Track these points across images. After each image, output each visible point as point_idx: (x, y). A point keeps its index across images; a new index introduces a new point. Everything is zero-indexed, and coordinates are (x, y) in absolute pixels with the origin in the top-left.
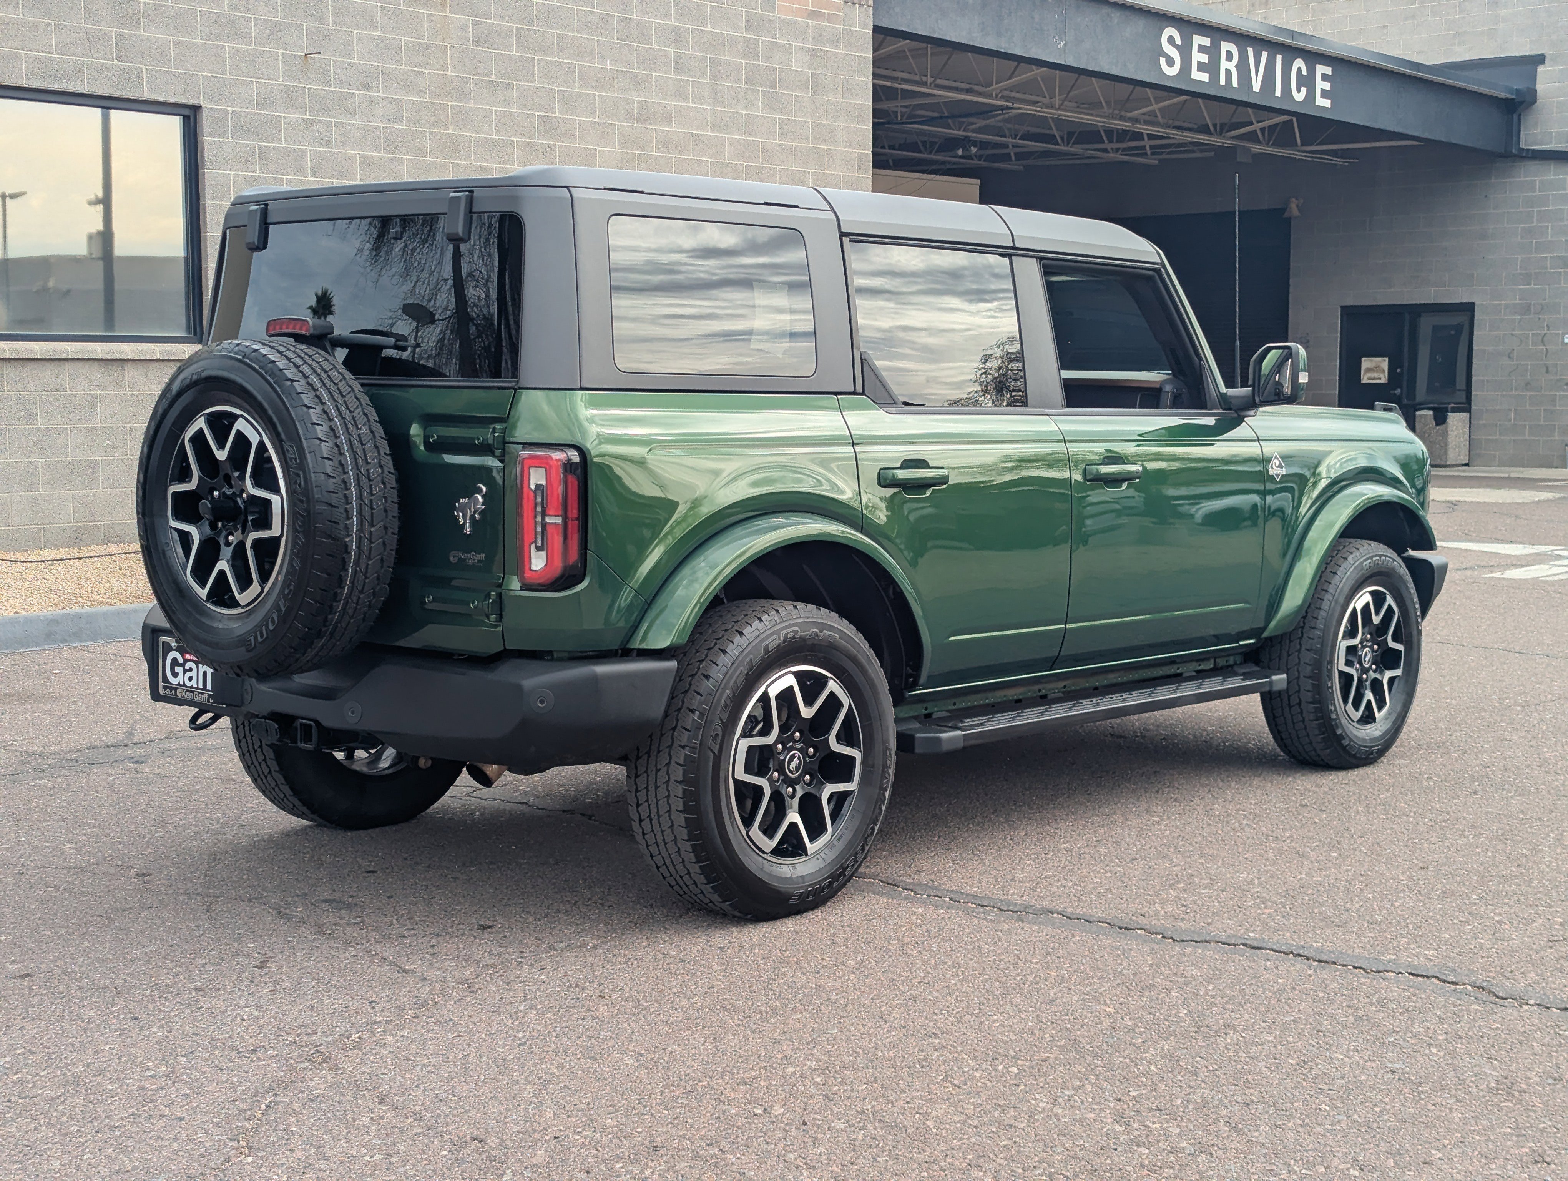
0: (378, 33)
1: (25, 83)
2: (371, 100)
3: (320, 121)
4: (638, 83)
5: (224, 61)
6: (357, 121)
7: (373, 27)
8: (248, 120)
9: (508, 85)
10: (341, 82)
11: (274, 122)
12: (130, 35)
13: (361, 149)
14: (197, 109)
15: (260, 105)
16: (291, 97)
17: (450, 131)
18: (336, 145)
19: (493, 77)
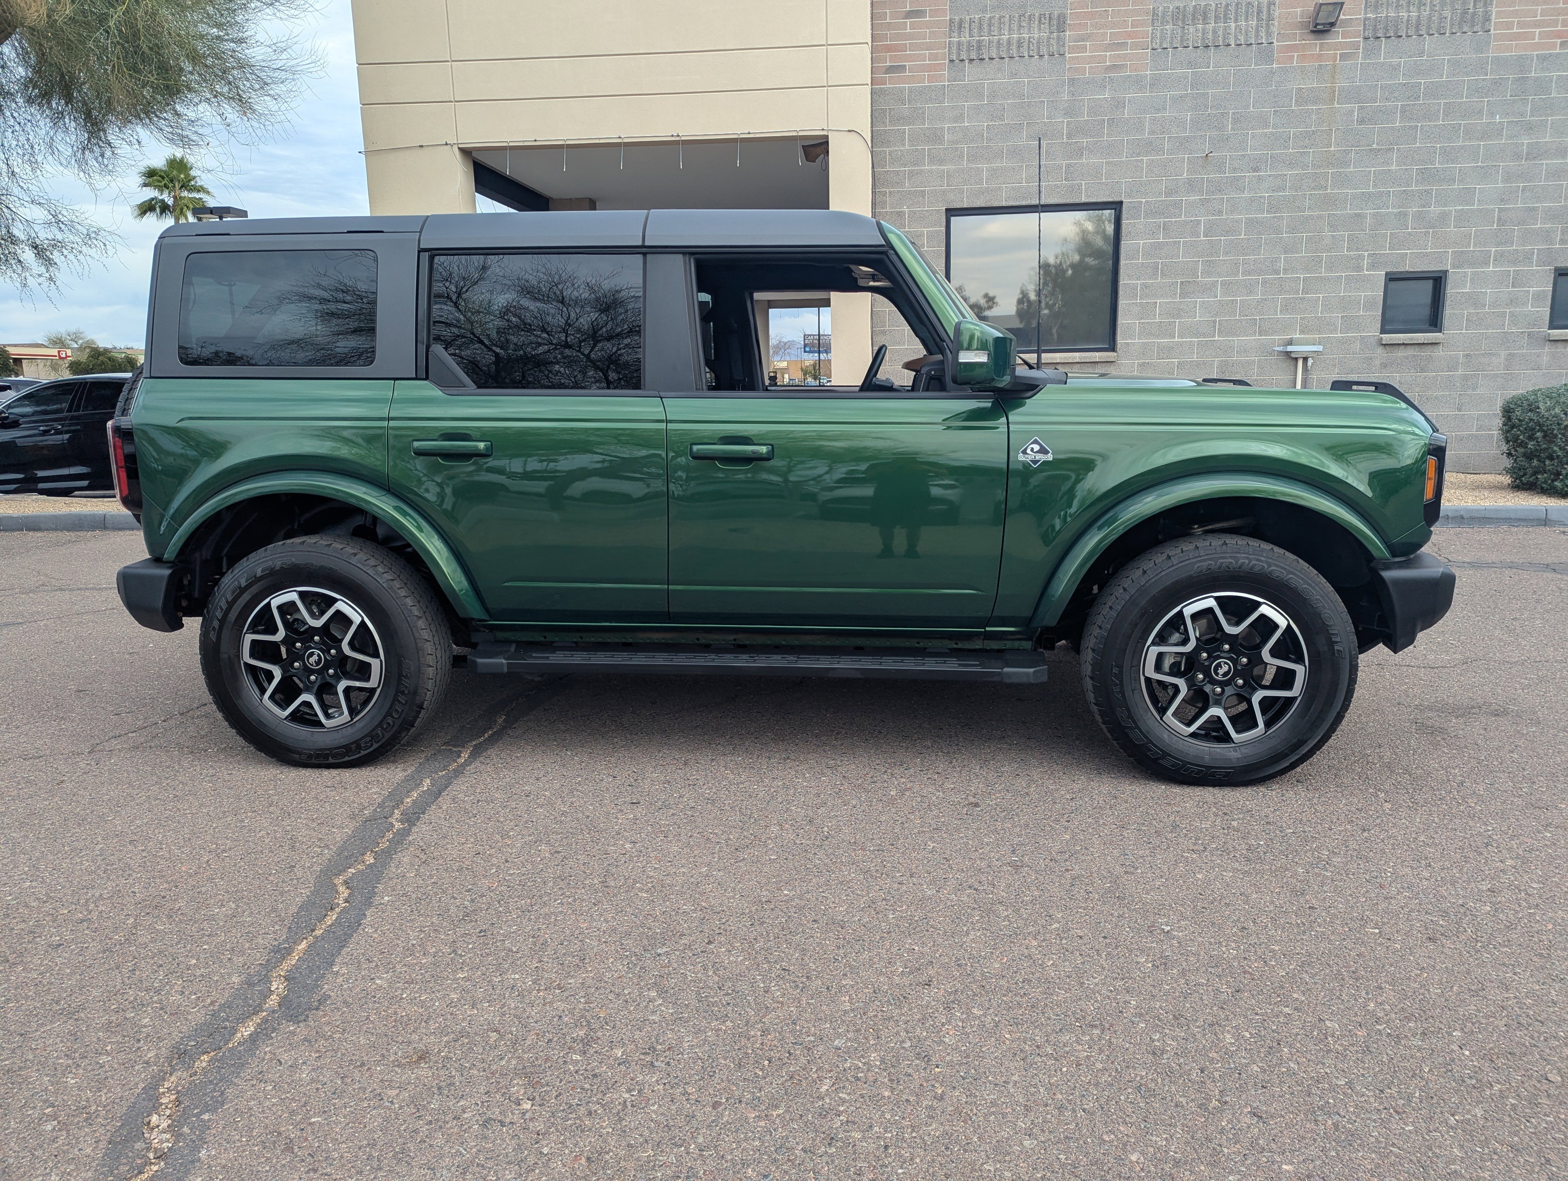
0: (1270, 130)
1: (1004, 204)
2: (1260, 178)
3: (1214, 199)
4: (1530, 128)
5: (1142, 169)
6: (1246, 194)
7: (1267, 126)
8: (1156, 206)
9: (1389, 149)
10: (1235, 169)
11: (1177, 205)
12: (1076, 164)
13: (1247, 214)
14: (1121, 203)
15: (1168, 194)
16: (1191, 186)
17: (1329, 191)
18: (1226, 213)
19: (1375, 146)
